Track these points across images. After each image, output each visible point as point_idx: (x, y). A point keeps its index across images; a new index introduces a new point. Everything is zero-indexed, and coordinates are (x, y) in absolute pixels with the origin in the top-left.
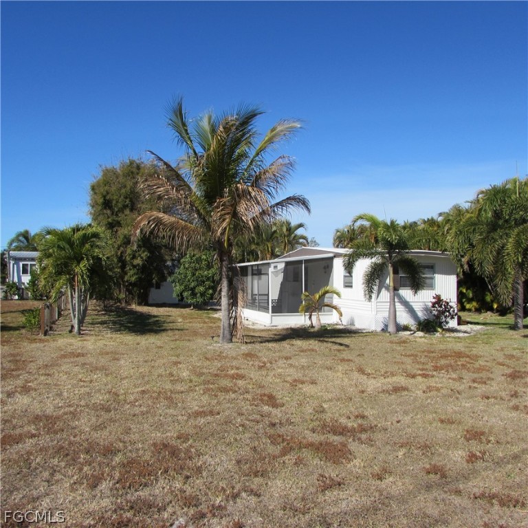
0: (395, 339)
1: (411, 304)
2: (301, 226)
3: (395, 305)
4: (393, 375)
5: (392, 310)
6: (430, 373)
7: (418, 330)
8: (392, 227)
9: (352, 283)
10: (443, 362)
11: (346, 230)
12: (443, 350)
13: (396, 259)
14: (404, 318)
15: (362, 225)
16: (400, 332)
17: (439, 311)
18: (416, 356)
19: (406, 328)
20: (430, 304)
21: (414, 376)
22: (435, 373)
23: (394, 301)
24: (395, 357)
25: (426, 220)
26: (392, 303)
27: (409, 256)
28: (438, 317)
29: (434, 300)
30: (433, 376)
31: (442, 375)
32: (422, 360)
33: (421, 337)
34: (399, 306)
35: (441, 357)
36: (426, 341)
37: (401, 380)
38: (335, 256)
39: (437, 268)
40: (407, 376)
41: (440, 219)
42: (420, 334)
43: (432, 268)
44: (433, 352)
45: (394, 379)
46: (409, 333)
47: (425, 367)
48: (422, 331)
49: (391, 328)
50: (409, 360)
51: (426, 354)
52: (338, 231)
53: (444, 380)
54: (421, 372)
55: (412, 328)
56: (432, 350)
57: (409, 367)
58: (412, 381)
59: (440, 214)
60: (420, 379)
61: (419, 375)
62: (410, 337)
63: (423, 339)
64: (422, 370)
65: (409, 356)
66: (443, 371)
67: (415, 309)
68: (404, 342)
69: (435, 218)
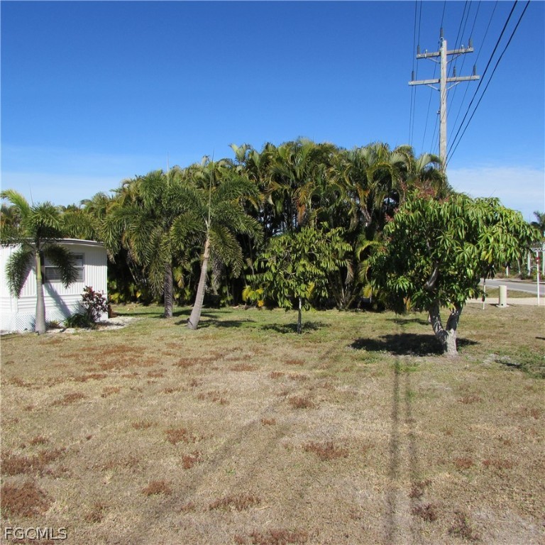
0: (44, 339)
1: (62, 298)
3: (43, 301)
4: (58, 381)
5: (40, 307)
6: (101, 373)
7: (68, 326)
10: (109, 359)
12: (104, 346)
13: (44, 248)
14: (53, 314)
16: (49, 331)
17: (91, 305)
18: (77, 355)
19: (53, 326)
20: (81, 298)
21: (84, 379)
22: (105, 372)
23: (43, 296)
24: (53, 360)
25: (66, 207)
26: (40, 298)
28: (89, 311)
29: (84, 293)
30: (105, 376)
31: (114, 374)
32: (87, 359)
33: (74, 334)
34: (49, 301)
35: (105, 354)
36: (81, 338)
37: (72, 387)
39: (86, 258)
40: (76, 380)
41: (83, 207)
42: (71, 330)
43: (81, 258)
44: (93, 349)
45: (62, 386)
46: (58, 330)
47: (92, 367)
48: (73, 327)
49: (40, 327)
50: (71, 362)
51: (87, 352)
53: (118, 378)
54: (91, 374)
55: (62, 325)
56: (92, 346)
57: (74, 369)
58: (84, 385)
59: (83, 202)
60: (92, 382)
61: (90, 377)
62: (63, 335)
63: (78, 336)
64: (91, 370)
65: (69, 356)
66: (113, 369)
67: (67, 304)
68: (57, 341)
69: (77, 205)
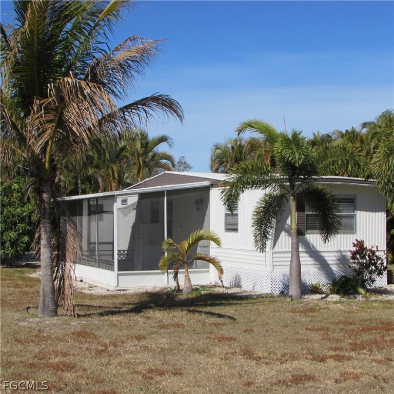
0: (299, 306)
1: (323, 254)
2: (163, 139)
3: (298, 257)
4: (293, 358)
5: (294, 264)
6: (347, 354)
7: (333, 292)
8: (295, 141)
9: (237, 224)
10: (365, 337)
11: (229, 146)
12: (366, 321)
13: (301, 189)
14: (312, 274)
15: (254, 139)
16: (306, 296)
17: (361, 264)
18: (328, 329)
19: (315, 290)
20: (349, 255)
21: (323, 360)
22: (353, 354)
23: (298, 251)
24: (297, 333)
25: (344, 132)
26: (295, 253)
27: (320, 185)
28: (359, 273)
29: (354, 249)
30: (349, 359)
31: (363, 356)
32: (336, 335)
33: (335, 303)
34: (305, 258)
35: (363, 330)
36: (342, 307)
37: (305, 365)
38: (212, 186)
39: (358, 202)
40: (314, 359)
41: (364, 131)
42: (335, 297)
43: (351, 202)
44: (351, 324)
45: (296, 364)
46: (319, 296)
47: (339, 345)
48: (338, 293)
49: (294, 291)
50: (316, 336)
51: (341, 326)
52: (217, 148)
53: (365, 363)
54: (333, 353)
55: (324, 289)
56: (351, 320)
57: (317, 346)
58: (321, 366)
59: (364, 125)
60: (331, 363)
61: (331, 357)
62: (322, 303)
63: (339, 305)
64: (335, 349)
65: (317, 330)
66: (364, 351)
67: (329, 262)
68: (312, 310)
69: (358, 129)
